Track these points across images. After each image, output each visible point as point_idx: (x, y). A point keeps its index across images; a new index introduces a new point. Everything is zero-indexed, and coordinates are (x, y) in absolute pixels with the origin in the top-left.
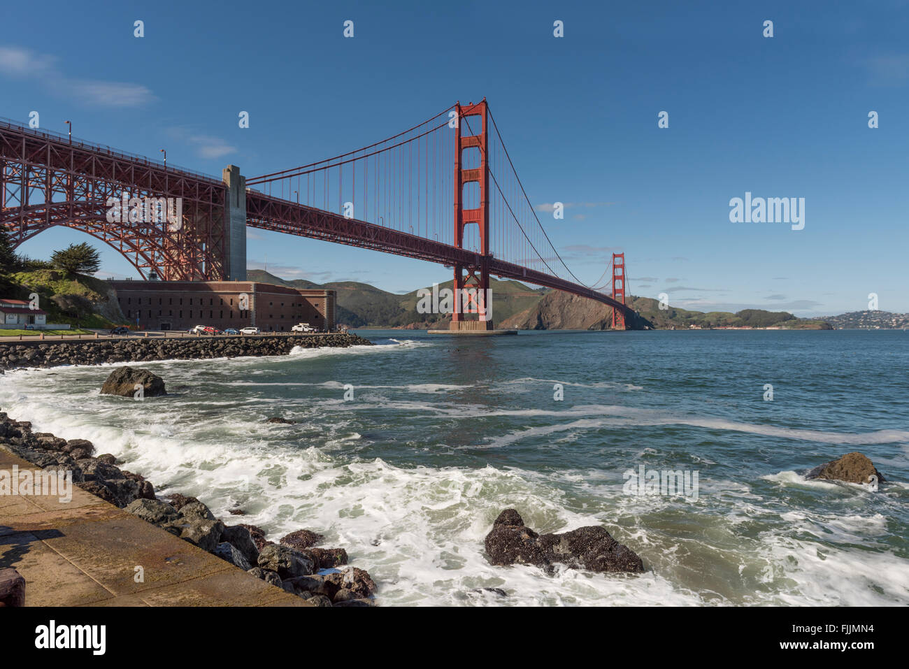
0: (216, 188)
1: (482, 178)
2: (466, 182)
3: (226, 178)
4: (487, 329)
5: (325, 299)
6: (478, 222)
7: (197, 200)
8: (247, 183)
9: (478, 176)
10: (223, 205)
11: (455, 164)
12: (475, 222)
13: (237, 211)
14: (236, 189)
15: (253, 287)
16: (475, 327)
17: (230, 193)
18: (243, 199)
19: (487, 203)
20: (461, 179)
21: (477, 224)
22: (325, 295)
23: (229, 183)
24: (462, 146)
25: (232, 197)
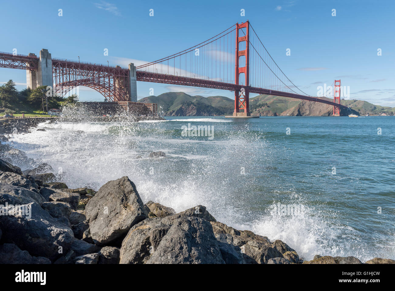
0: (126, 71)
1: (246, 54)
2: (240, 56)
3: (129, 67)
4: (247, 116)
5: (152, 107)
6: (245, 72)
7: (119, 75)
8: (136, 68)
9: (245, 53)
10: (128, 76)
11: (236, 49)
12: (243, 72)
13: (133, 78)
14: (132, 71)
15: (127, 103)
16: (242, 115)
17: (131, 72)
18: (135, 74)
19: (248, 64)
20: (238, 55)
21: (244, 73)
22: (152, 105)
23: (130, 69)
24: (239, 41)
25: (131, 74)
